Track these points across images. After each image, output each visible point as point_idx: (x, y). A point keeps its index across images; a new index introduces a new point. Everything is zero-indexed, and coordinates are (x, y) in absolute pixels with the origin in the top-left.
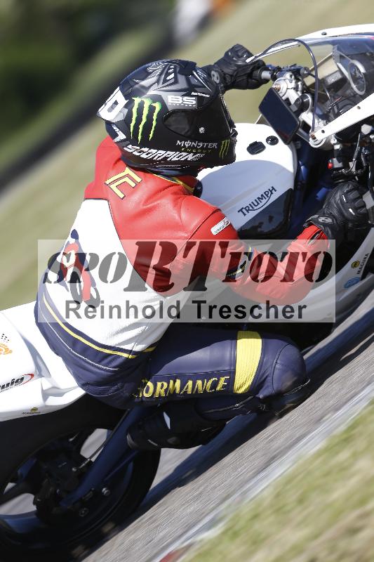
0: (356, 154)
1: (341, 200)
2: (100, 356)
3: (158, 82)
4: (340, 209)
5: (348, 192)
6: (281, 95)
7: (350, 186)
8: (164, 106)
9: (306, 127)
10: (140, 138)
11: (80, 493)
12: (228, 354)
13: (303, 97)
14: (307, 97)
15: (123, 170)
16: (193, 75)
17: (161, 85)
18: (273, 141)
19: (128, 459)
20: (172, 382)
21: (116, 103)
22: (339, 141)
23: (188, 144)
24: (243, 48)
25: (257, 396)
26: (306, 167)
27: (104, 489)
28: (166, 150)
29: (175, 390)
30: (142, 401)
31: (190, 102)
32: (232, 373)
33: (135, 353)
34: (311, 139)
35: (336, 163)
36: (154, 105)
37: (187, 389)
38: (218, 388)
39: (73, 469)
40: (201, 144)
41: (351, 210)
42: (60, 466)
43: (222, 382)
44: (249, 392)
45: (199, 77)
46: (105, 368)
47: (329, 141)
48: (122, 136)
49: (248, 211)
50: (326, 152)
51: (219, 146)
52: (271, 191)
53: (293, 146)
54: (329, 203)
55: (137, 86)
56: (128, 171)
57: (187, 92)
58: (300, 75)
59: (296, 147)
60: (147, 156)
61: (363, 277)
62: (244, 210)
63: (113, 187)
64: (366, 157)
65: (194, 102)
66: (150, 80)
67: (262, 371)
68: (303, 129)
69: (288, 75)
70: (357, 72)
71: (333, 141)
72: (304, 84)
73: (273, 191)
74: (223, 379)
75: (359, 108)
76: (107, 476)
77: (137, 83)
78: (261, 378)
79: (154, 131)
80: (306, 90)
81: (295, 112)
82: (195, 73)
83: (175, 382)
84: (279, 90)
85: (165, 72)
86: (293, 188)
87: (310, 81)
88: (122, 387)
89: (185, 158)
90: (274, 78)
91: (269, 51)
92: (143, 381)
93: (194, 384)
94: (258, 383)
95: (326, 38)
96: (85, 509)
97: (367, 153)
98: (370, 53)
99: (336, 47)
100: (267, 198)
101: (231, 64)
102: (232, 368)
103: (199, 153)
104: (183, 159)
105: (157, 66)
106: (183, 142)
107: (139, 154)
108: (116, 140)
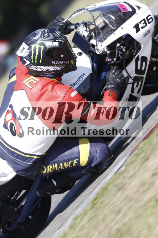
0: (117, 54)
2: (25, 158)
6: (81, 34)
8: (45, 47)
9: (93, 46)
10: (36, 62)
11: (19, 220)
13: (90, 33)
14: (92, 33)
15: (30, 77)
16: (55, 33)
17: (42, 38)
18: (80, 54)
19: (38, 202)
21: (24, 48)
22: (108, 50)
23: (57, 62)
25: (91, 166)
26: (95, 64)
27: (30, 216)
29: (55, 168)
30: (42, 175)
31: (56, 44)
32: (79, 157)
33: (40, 156)
34: (96, 50)
35: (108, 59)
36: (40, 47)
37: (60, 167)
38: (74, 165)
39: (16, 209)
40: (62, 62)
42: (9, 209)
43: (75, 162)
44: (87, 164)
45: (58, 34)
46: (27, 163)
47: (104, 50)
48: (28, 62)
49: (74, 85)
50: (104, 55)
51: (70, 62)
52: (83, 75)
53: (89, 55)
55: (32, 40)
56: (32, 77)
57: (54, 40)
58: (87, 25)
59: (90, 55)
60: (40, 70)
62: (73, 85)
63: (27, 84)
64: (121, 55)
66: (37, 37)
67: (91, 155)
68: (92, 47)
69: (82, 25)
70: (112, 20)
71: (106, 50)
72: (89, 28)
73: (84, 75)
75: (115, 34)
76: (30, 211)
78: (91, 158)
80: (91, 31)
81: (88, 40)
82: (56, 32)
83: (55, 165)
84: (79, 32)
85: (43, 33)
86: (92, 72)
87: (92, 27)
90: (76, 28)
91: (72, 16)
92: (42, 166)
93: (63, 165)
95: (95, 7)
96: (23, 226)
97: (121, 53)
98: (115, 11)
99: (100, 10)
100: (82, 78)
101: (57, 26)
102: (78, 155)
103: (62, 66)
104: (55, 70)
105: (39, 32)
106: (55, 62)
107: (36, 69)
108: (25, 65)
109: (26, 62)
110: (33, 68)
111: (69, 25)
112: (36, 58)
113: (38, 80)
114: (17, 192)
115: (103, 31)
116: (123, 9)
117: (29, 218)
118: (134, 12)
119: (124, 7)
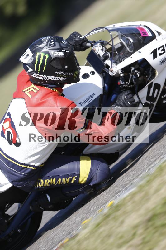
0: (130, 78)
1: (125, 98)
2: (20, 168)
3: (47, 45)
4: (124, 102)
5: (127, 95)
6: (96, 53)
7: (128, 92)
8: (50, 56)
9: (108, 67)
10: (39, 70)
11: (8, 232)
12: (76, 166)
13: (106, 53)
14: (108, 53)
15: (31, 85)
16: (62, 42)
17: (48, 47)
18: (93, 73)
19: (29, 217)
20: (51, 179)
21: (28, 55)
22: (123, 73)
23: (60, 73)
24: (78, 33)
25: (89, 185)
26: (107, 85)
27: (19, 230)
29: (53, 183)
30: (38, 188)
31: (62, 54)
32: (78, 175)
33: (36, 167)
34: (110, 72)
35: (121, 82)
36: (45, 55)
37: (58, 182)
38: (72, 182)
39: (6, 221)
40: (66, 73)
41: (129, 103)
43: (74, 178)
44: (86, 183)
45: (64, 43)
46: (23, 174)
47: (118, 72)
48: (31, 70)
49: (83, 104)
50: (117, 77)
51: (73, 74)
52: (93, 95)
54: (119, 100)
55: (37, 47)
56: (33, 85)
57: (60, 50)
58: (104, 44)
59: (103, 75)
60: (42, 79)
62: (81, 103)
63: (27, 92)
64: (135, 79)
65: (63, 54)
66: (43, 45)
67: (92, 174)
68: (106, 68)
69: (99, 44)
70: (129, 43)
71: (120, 72)
72: (105, 48)
73: (94, 95)
74: (74, 177)
75: (131, 57)
76: (20, 224)
77: (37, 46)
78: (91, 177)
79: (45, 67)
80: (107, 51)
81: (103, 60)
82: (63, 42)
83: (53, 179)
84: (95, 51)
85: (50, 41)
86: (102, 93)
87: (108, 47)
88: (30, 182)
89: (59, 79)
90: (92, 46)
91: (91, 33)
92: (39, 179)
93: (62, 180)
94: (90, 179)
95: (115, 27)
96: (11, 239)
97: (135, 77)
98: (135, 34)
99: (119, 31)
100: (91, 98)
101: (73, 40)
102: (78, 172)
103: (65, 77)
105: (46, 39)
106: (58, 72)
107: (38, 78)
108: (28, 72)
109: (29, 69)
111: (85, 42)
113: (38, 89)
115: (120, 53)
116: (143, 32)
118: (153, 37)
119: (144, 31)
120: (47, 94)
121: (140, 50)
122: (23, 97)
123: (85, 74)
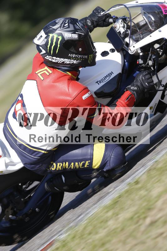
1: (142, 79)
2: (32, 152)
3: (60, 27)
4: (142, 83)
5: (145, 75)
6: (116, 30)
8: (63, 38)
9: (128, 45)
10: (52, 52)
11: (25, 210)
12: (89, 151)
13: (126, 31)
14: (128, 31)
15: (44, 67)
17: (62, 28)
18: (113, 51)
20: (64, 163)
21: (41, 36)
22: (142, 52)
23: (74, 55)
24: (101, 8)
25: (103, 170)
27: (37, 209)
28: (64, 58)
30: (51, 172)
31: (75, 36)
32: (91, 159)
33: (48, 151)
34: (129, 50)
35: (140, 61)
36: (58, 37)
37: (71, 166)
38: (85, 166)
39: (22, 199)
40: (80, 56)
41: (146, 83)
42: (16, 198)
43: (87, 163)
44: (99, 168)
45: (79, 25)
46: (34, 157)
47: (137, 51)
48: (44, 52)
49: (100, 82)
50: (136, 56)
51: (88, 57)
53: (122, 53)
54: (137, 80)
55: (51, 29)
56: (46, 68)
57: (74, 32)
59: (123, 53)
60: (55, 61)
61: (155, 114)
63: (39, 75)
65: (77, 37)
66: (57, 26)
67: (105, 159)
68: (126, 46)
69: (120, 21)
70: (151, 20)
71: (139, 51)
73: (112, 74)
74: (87, 162)
75: (151, 36)
76: (38, 203)
77: (51, 27)
78: (104, 162)
79: (58, 49)
80: (128, 27)
81: (122, 38)
83: (66, 163)
84: (116, 27)
85: (64, 23)
86: (121, 72)
88: (42, 166)
89: (73, 62)
90: (114, 22)
91: (111, 10)
92: (51, 162)
93: (74, 165)
94: (103, 164)
100: (109, 77)
101: (95, 16)
102: (91, 157)
103: (79, 60)
104: (71, 63)
105: (60, 20)
106: (72, 55)
107: (51, 60)
108: (41, 54)
109: (42, 51)
110: (48, 58)
111: (108, 17)
112: (52, 49)
113: (51, 72)
114: (29, 182)
116: (165, 10)
117: (36, 211)
120: (60, 77)
121: (161, 29)
122: (35, 79)
123: (105, 51)
